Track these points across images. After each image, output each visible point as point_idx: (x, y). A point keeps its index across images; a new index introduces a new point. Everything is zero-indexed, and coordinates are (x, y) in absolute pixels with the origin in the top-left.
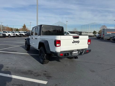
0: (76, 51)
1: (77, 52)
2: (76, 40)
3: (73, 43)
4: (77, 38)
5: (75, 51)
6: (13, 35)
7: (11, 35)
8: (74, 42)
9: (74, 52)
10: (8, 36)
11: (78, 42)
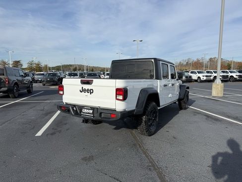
0: (89, 109)
1: (91, 111)
2: (86, 87)
3: (82, 92)
4: (88, 83)
5: (87, 109)
6: (205, 78)
7: (202, 78)
8: (83, 90)
9: (85, 110)
10: (196, 81)
11: (91, 91)
